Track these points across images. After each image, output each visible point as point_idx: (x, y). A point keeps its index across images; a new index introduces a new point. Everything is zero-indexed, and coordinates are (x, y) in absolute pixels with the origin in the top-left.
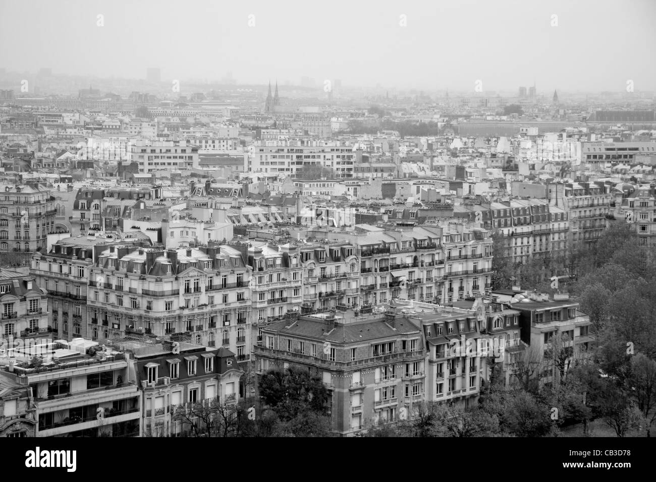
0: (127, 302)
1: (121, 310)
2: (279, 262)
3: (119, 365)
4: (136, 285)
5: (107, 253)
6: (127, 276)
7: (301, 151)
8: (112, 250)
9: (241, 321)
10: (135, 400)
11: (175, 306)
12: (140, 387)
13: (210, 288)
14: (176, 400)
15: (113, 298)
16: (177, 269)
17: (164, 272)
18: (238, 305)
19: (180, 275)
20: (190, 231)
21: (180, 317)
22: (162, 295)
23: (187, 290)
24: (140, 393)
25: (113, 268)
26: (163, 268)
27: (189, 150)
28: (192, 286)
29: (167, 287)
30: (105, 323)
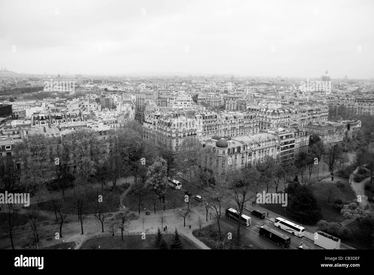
0: (268, 120)
1: (266, 122)
2: (295, 113)
4: (270, 117)
5: (262, 110)
6: (268, 115)
8: (263, 109)
9: (289, 125)
10: (294, 141)
11: (278, 121)
12: (295, 138)
13: (284, 118)
14: (300, 141)
15: (264, 119)
16: (279, 114)
17: (277, 114)
18: (288, 121)
19: (280, 115)
20: (272, 106)
21: (279, 123)
22: (277, 119)
23: (281, 118)
24: (295, 139)
25: (264, 113)
26: (276, 114)
28: (281, 117)
29: (277, 117)
30: (262, 124)
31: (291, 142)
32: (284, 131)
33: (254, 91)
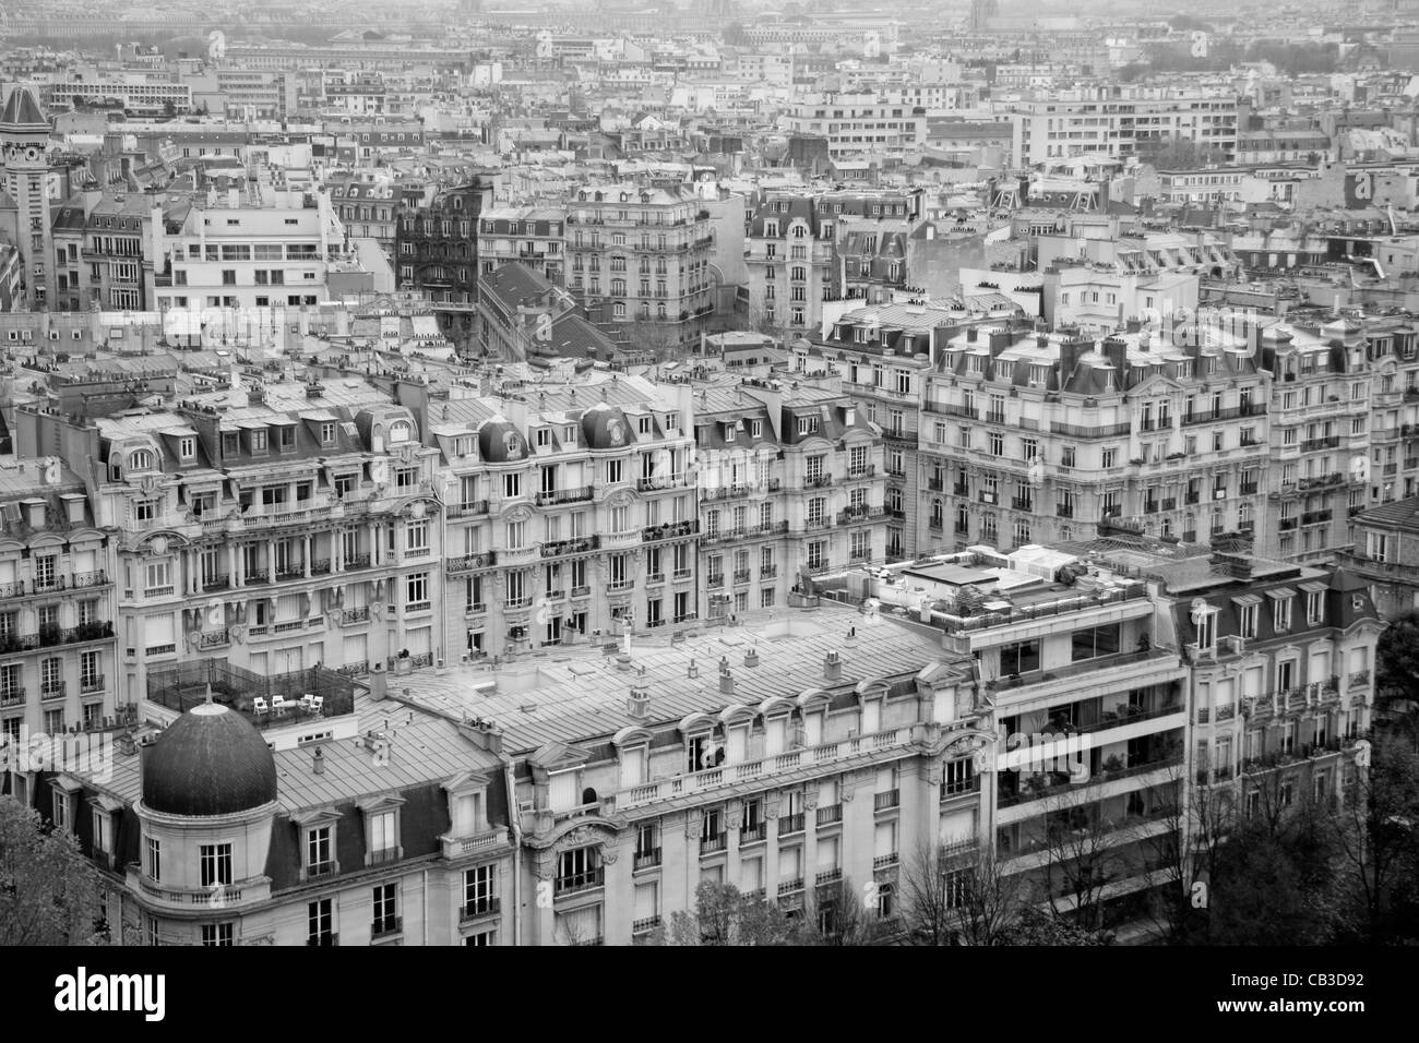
0: (1013, 447)
1: (999, 464)
2: (1323, 360)
3: (1135, 608)
4: (1034, 410)
5: (960, 342)
6: (1014, 393)
7: (1130, 109)
8: (973, 336)
9: (1248, 488)
10: (1174, 687)
11: (1121, 460)
12: (1186, 659)
13: (1190, 419)
14: (1252, 687)
15: (980, 439)
16: (1127, 379)
17: (1100, 387)
18: (1242, 454)
19: (1134, 393)
20: (1102, 293)
21: (1132, 482)
22: (1097, 435)
23: (1147, 425)
24: (1185, 672)
25: (980, 375)
26: (1096, 378)
27: (907, 112)
28: (1155, 416)
29: (1107, 418)
30: (962, 489)
31: (1139, 704)
32: (1065, 579)
33: (1101, 129)
